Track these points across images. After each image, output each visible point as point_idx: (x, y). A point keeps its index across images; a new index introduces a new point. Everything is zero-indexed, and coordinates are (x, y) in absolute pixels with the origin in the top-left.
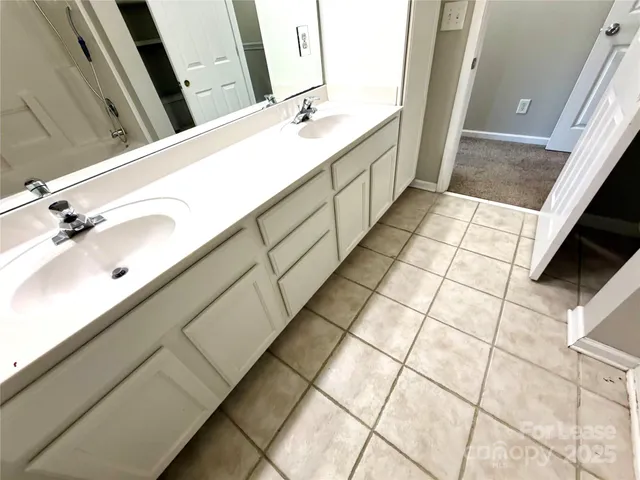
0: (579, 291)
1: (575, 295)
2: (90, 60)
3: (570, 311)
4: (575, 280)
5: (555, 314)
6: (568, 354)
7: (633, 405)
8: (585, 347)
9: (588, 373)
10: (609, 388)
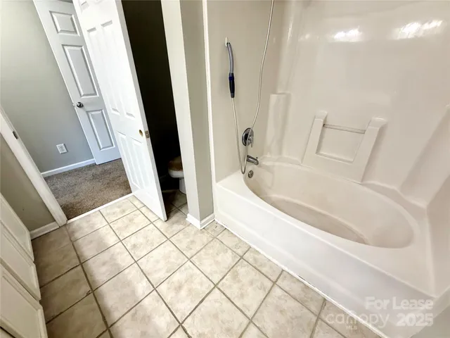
0: (179, 210)
1: (181, 213)
2: (233, 96)
3: (186, 219)
4: (174, 208)
5: (185, 225)
6: (203, 232)
7: (225, 227)
8: (204, 224)
9: (212, 231)
10: (218, 229)
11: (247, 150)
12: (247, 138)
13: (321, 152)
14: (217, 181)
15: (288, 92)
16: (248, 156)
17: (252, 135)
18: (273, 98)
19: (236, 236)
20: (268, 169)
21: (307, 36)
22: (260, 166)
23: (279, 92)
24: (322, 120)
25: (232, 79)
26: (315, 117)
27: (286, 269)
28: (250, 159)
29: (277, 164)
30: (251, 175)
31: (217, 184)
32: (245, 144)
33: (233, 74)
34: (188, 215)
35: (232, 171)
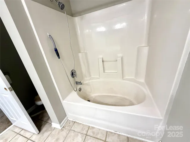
0: (47, 122)
1: (48, 123)
2: (59, 58)
3: (52, 126)
4: (44, 122)
5: (52, 130)
6: (63, 130)
7: (74, 121)
8: (62, 125)
9: (68, 127)
10: (71, 124)
11: (75, 79)
12: (73, 74)
13: (105, 72)
14: (63, 99)
15: (85, 51)
16: (76, 82)
17: (75, 72)
18: (80, 55)
19: (81, 124)
20: (87, 84)
21: (87, 31)
22: (84, 84)
23: (82, 52)
24: (101, 59)
25: (56, 50)
26: (98, 59)
27: (108, 130)
28: (77, 83)
29: (90, 81)
30: (80, 90)
31: (64, 101)
32: (73, 77)
33: (56, 48)
34: (52, 123)
35: (69, 92)
